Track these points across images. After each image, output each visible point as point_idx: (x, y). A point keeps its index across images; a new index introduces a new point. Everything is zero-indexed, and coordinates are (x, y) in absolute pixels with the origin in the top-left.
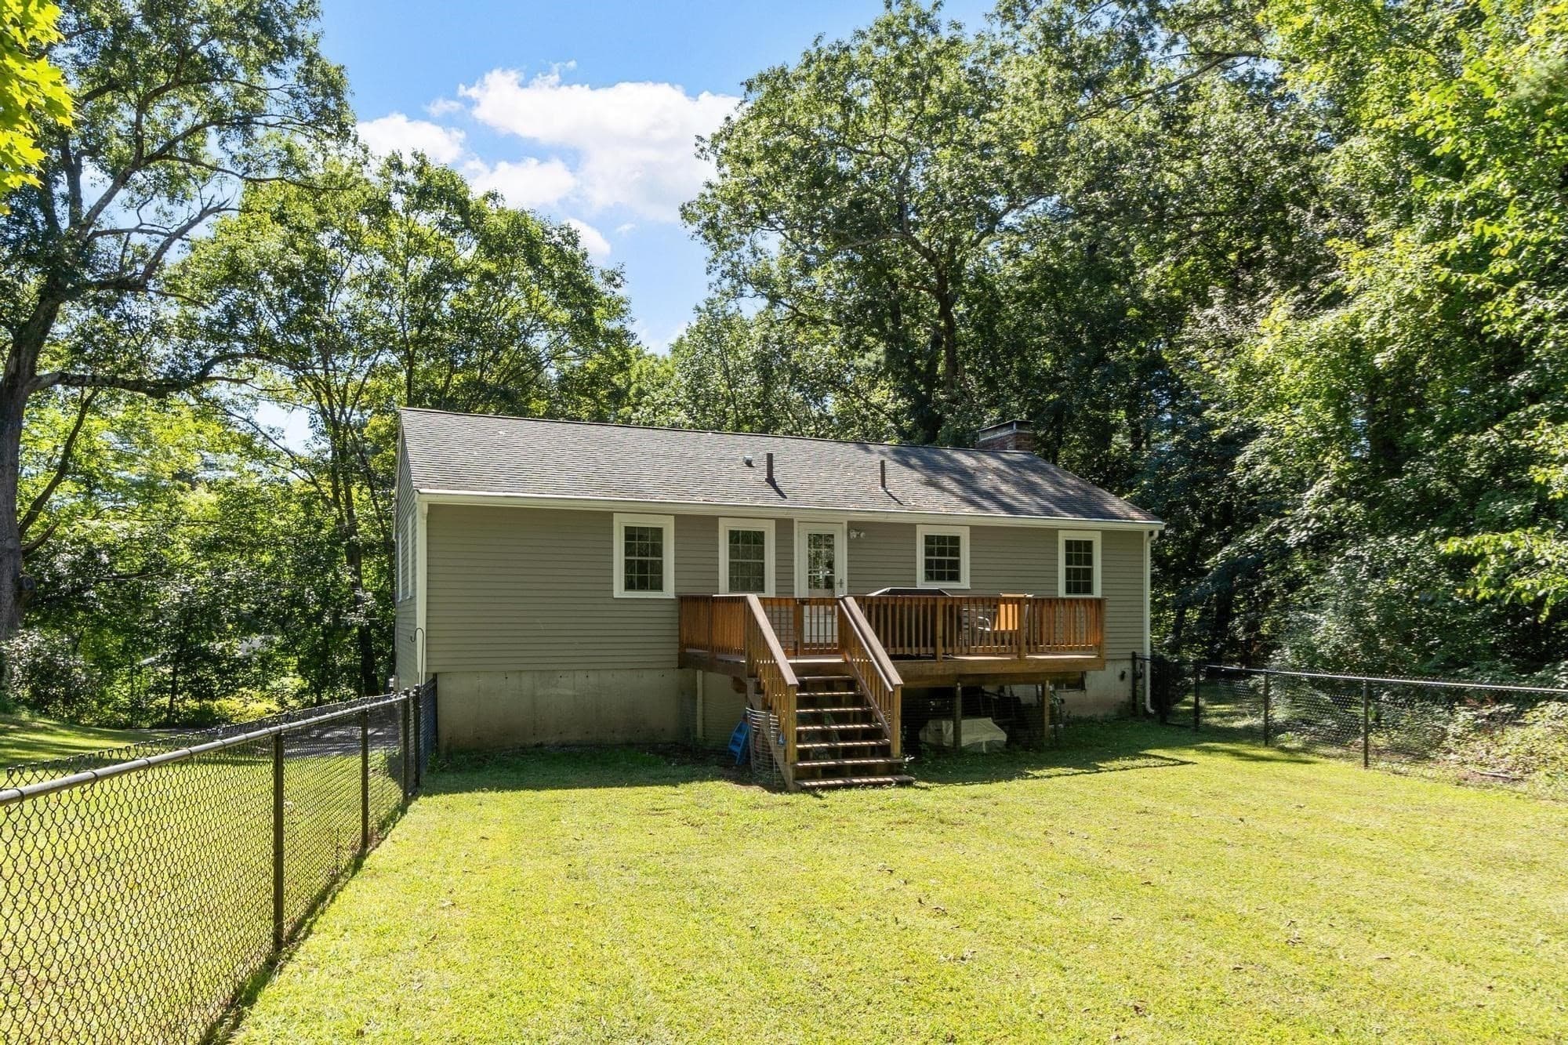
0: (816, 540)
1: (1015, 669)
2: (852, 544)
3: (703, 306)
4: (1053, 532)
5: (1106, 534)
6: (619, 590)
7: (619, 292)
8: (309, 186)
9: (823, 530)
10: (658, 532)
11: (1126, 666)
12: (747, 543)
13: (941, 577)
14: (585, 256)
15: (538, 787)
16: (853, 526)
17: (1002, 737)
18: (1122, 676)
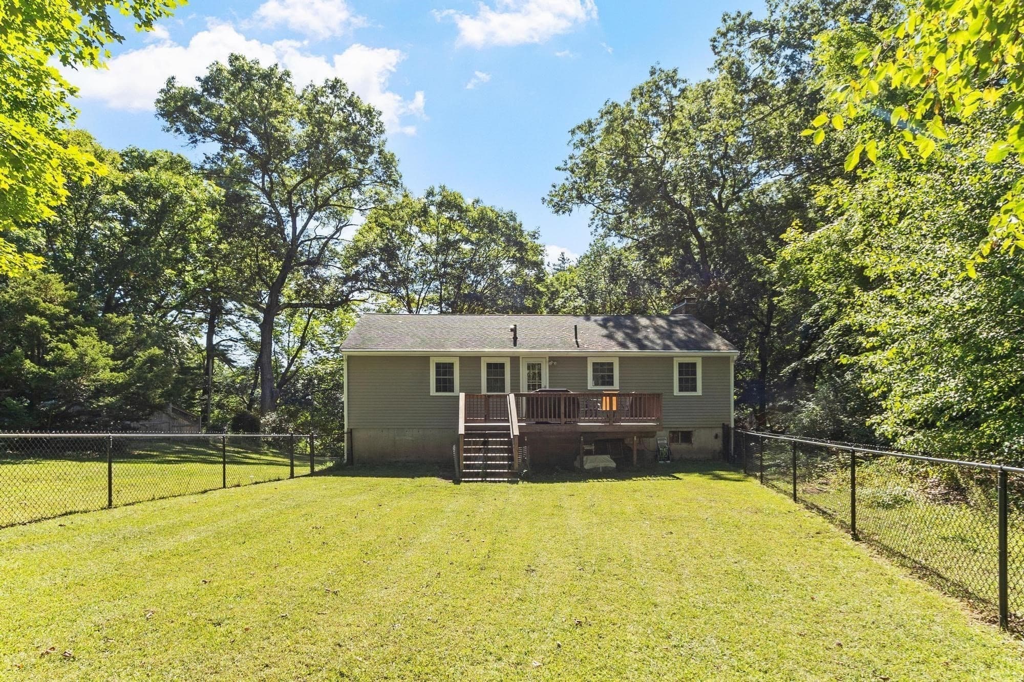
0: (531, 367)
1: (607, 430)
2: (551, 368)
3: (593, 243)
4: (671, 359)
5: (705, 359)
6: (433, 392)
7: (537, 242)
8: (386, 209)
9: (532, 361)
10: (452, 365)
11: (719, 431)
12: (496, 369)
13: (603, 384)
14: (521, 225)
15: (353, 476)
16: (552, 359)
17: (613, 465)
18: (716, 437)
